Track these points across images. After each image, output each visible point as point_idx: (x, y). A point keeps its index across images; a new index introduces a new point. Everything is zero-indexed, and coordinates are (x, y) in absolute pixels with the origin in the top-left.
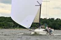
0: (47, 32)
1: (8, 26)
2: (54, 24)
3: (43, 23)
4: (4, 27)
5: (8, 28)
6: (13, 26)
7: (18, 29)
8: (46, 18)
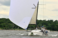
0: (43, 33)
1: (9, 27)
2: (53, 26)
3: (42, 24)
4: (4, 28)
5: (9, 29)
6: (13, 27)
7: (19, 30)
8: (46, 20)
